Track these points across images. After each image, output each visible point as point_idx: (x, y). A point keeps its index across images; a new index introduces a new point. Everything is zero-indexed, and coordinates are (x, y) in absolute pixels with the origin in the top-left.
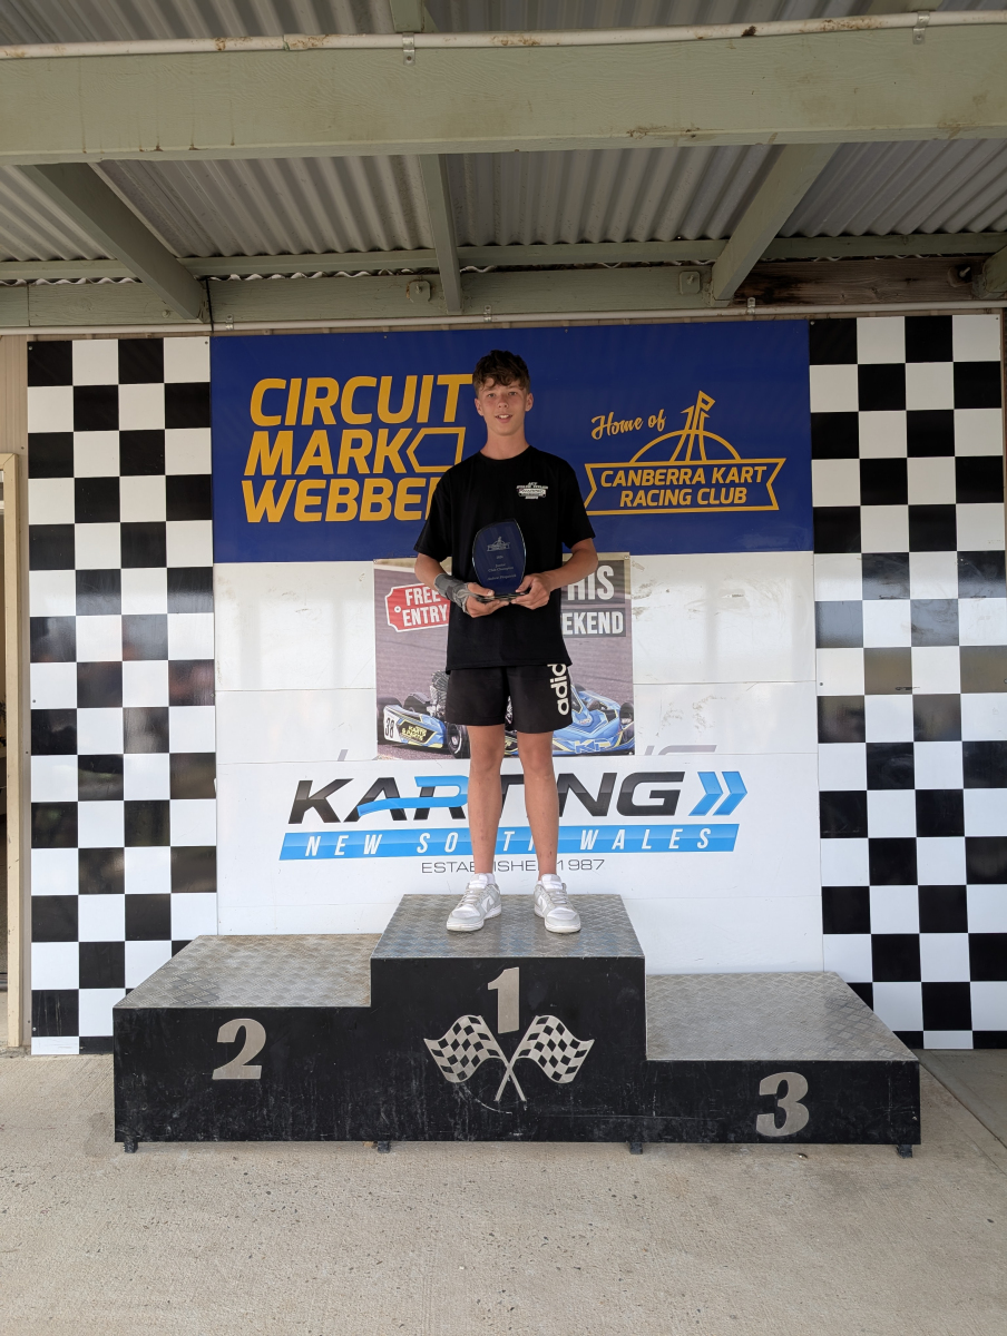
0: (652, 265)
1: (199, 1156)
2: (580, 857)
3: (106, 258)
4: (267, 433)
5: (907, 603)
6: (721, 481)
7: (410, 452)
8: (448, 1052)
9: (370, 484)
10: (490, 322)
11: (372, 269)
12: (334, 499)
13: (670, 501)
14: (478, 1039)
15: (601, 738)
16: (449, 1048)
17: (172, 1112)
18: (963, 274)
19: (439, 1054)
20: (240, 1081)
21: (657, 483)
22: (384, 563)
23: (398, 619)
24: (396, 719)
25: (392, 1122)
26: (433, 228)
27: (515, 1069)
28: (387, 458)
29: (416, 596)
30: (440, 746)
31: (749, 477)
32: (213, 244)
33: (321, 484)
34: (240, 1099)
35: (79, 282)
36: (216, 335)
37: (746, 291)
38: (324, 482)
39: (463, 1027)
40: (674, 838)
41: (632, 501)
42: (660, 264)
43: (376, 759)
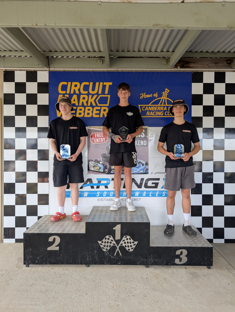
0: (155, 57)
1: (44, 268)
2: (135, 198)
3: (23, 51)
4: (62, 95)
5: (213, 140)
7: (97, 101)
8: (103, 244)
9: (87, 108)
10: (116, 70)
11: (88, 56)
12: (78, 111)
13: (158, 114)
14: (111, 241)
15: (141, 170)
16: (104, 243)
17: (37, 258)
18: (228, 62)
19: (101, 244)
20: (54, 250)
21: (155, 110)
22: (90, 127)
24: (92, 165)
25: (90, 260)
26: (103, 47)
27: (119, 248)
28: (91, 102)
29: (98, 136)
30: (103, 171)
32: (50, 49)
34: (54, 255)
35: (16, 57)
36: (50, 71)
37: (178, 65)
38: (76, 107)
39: (107, 238)
40: (157, 194)
41: (149, 114)
42: (157, 57)
43: (87, 174)
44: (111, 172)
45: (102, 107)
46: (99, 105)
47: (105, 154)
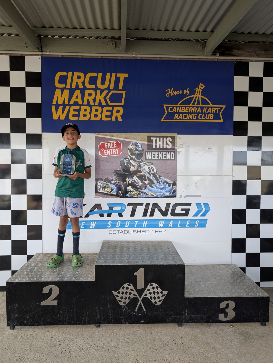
2: (159, 229)
4: (60, 90)
5: (261, 152)
6: (206, 112)
7: (107, 98)
8: (120, 295)
9: (94, 108)
10: (134, 57)
11: (96, 36)
12: (82, 113)
13: (190, 118)
14: (130, 291)
15: (166, 192)
16: (121, 294)
17: (27, 316)
19: (117, 296)
20: (50, 306)
21: (186, 112)
22: (98, 134)
23: (102, 153)
24: (101, 185)
25: (101, 319)
27: (143, 300)
28: (100, 100)
29: (108, 146)
30: (115, 194)
31: (214, 111)
32: (43, 22)
33: (78, 108)
34: (50, 311)
36: (43, 56)
37: (216, 51)
38: (79, 107)
39: (125, 287)
40: (188, 223)
41: (178, 117)
42: (189, 41)
43: (95, 198)
44: (127, 195)
45: (115, 108)
46: (110, 104)
47: (119, 170)
